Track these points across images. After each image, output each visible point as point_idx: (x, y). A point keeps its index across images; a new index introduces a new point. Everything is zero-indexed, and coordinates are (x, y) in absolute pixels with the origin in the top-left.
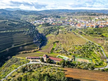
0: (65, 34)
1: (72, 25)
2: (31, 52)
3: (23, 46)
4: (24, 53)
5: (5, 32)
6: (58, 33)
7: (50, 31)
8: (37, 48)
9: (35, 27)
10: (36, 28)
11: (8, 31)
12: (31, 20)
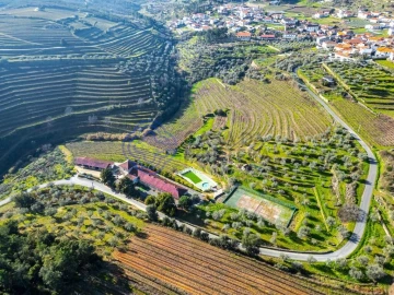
0: (267, 81)
1: (322, 41)
2: (116, 140)
3: (102, 114)
4: (95, 140)
5: (58, 57)
6: (242, 75)
7: (216, 65)
8: (143, 128)
9: (174, 42)
10: (179, 46)
11: (69, 57)
12: (172, 13)
